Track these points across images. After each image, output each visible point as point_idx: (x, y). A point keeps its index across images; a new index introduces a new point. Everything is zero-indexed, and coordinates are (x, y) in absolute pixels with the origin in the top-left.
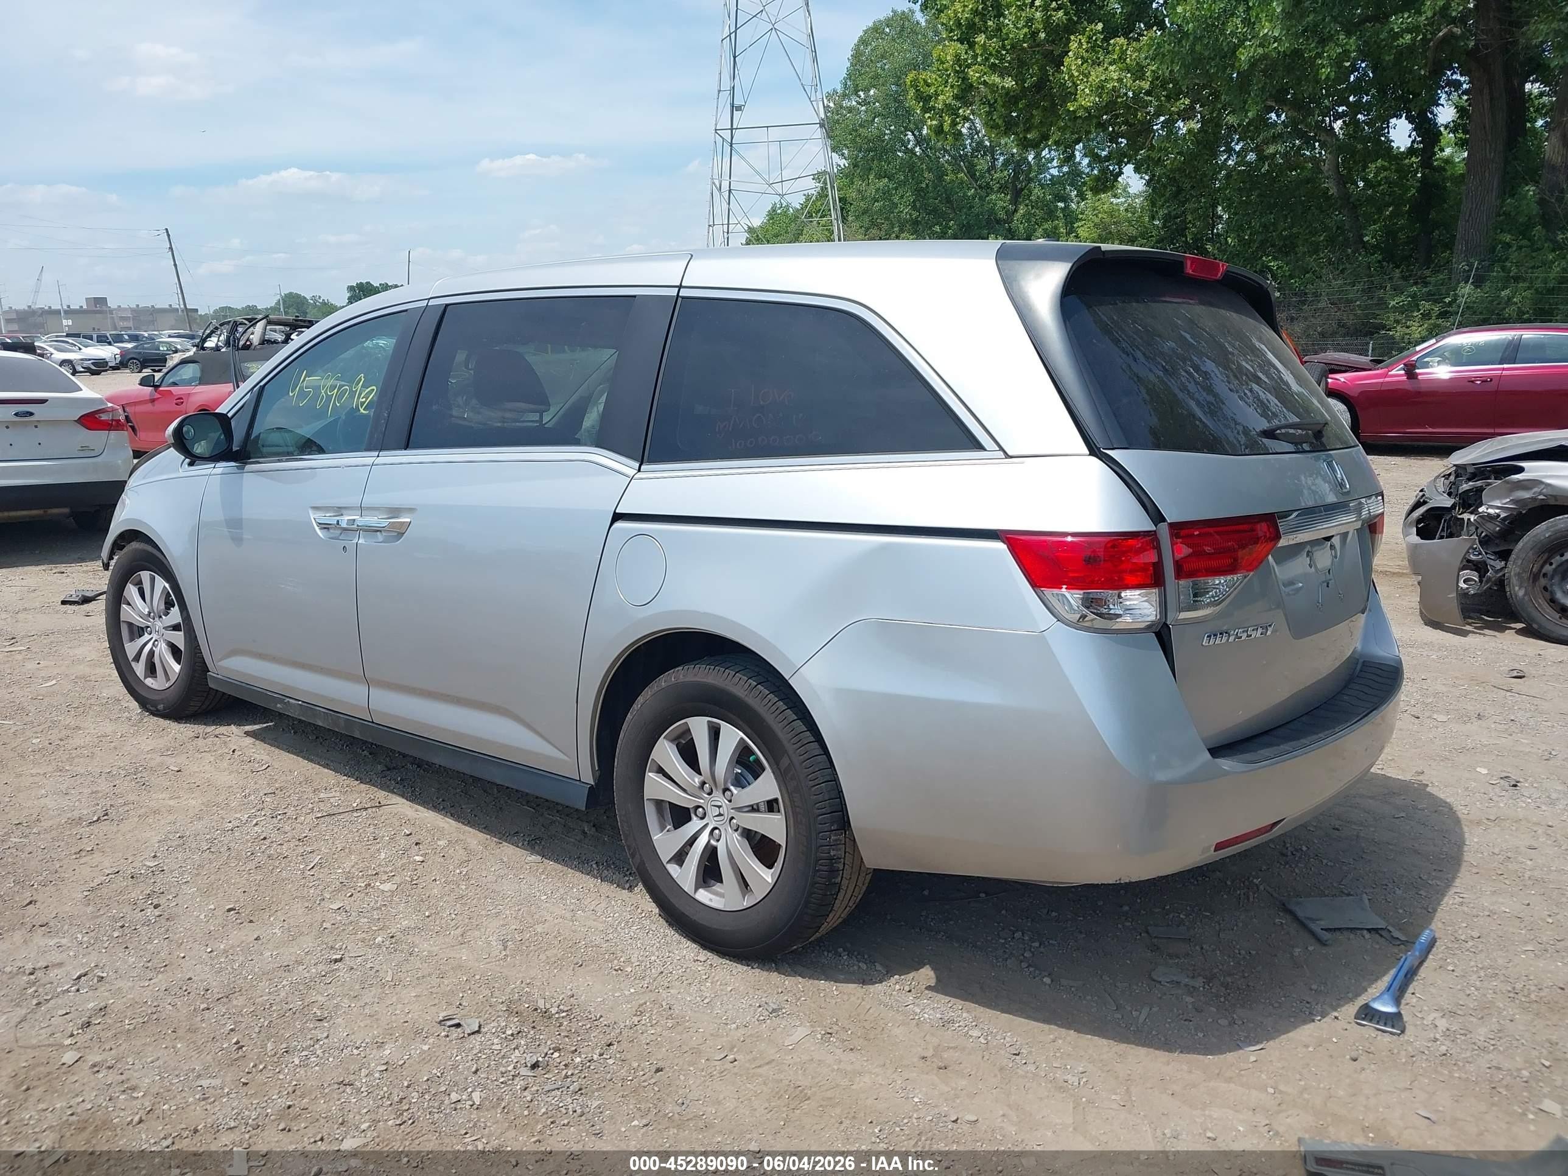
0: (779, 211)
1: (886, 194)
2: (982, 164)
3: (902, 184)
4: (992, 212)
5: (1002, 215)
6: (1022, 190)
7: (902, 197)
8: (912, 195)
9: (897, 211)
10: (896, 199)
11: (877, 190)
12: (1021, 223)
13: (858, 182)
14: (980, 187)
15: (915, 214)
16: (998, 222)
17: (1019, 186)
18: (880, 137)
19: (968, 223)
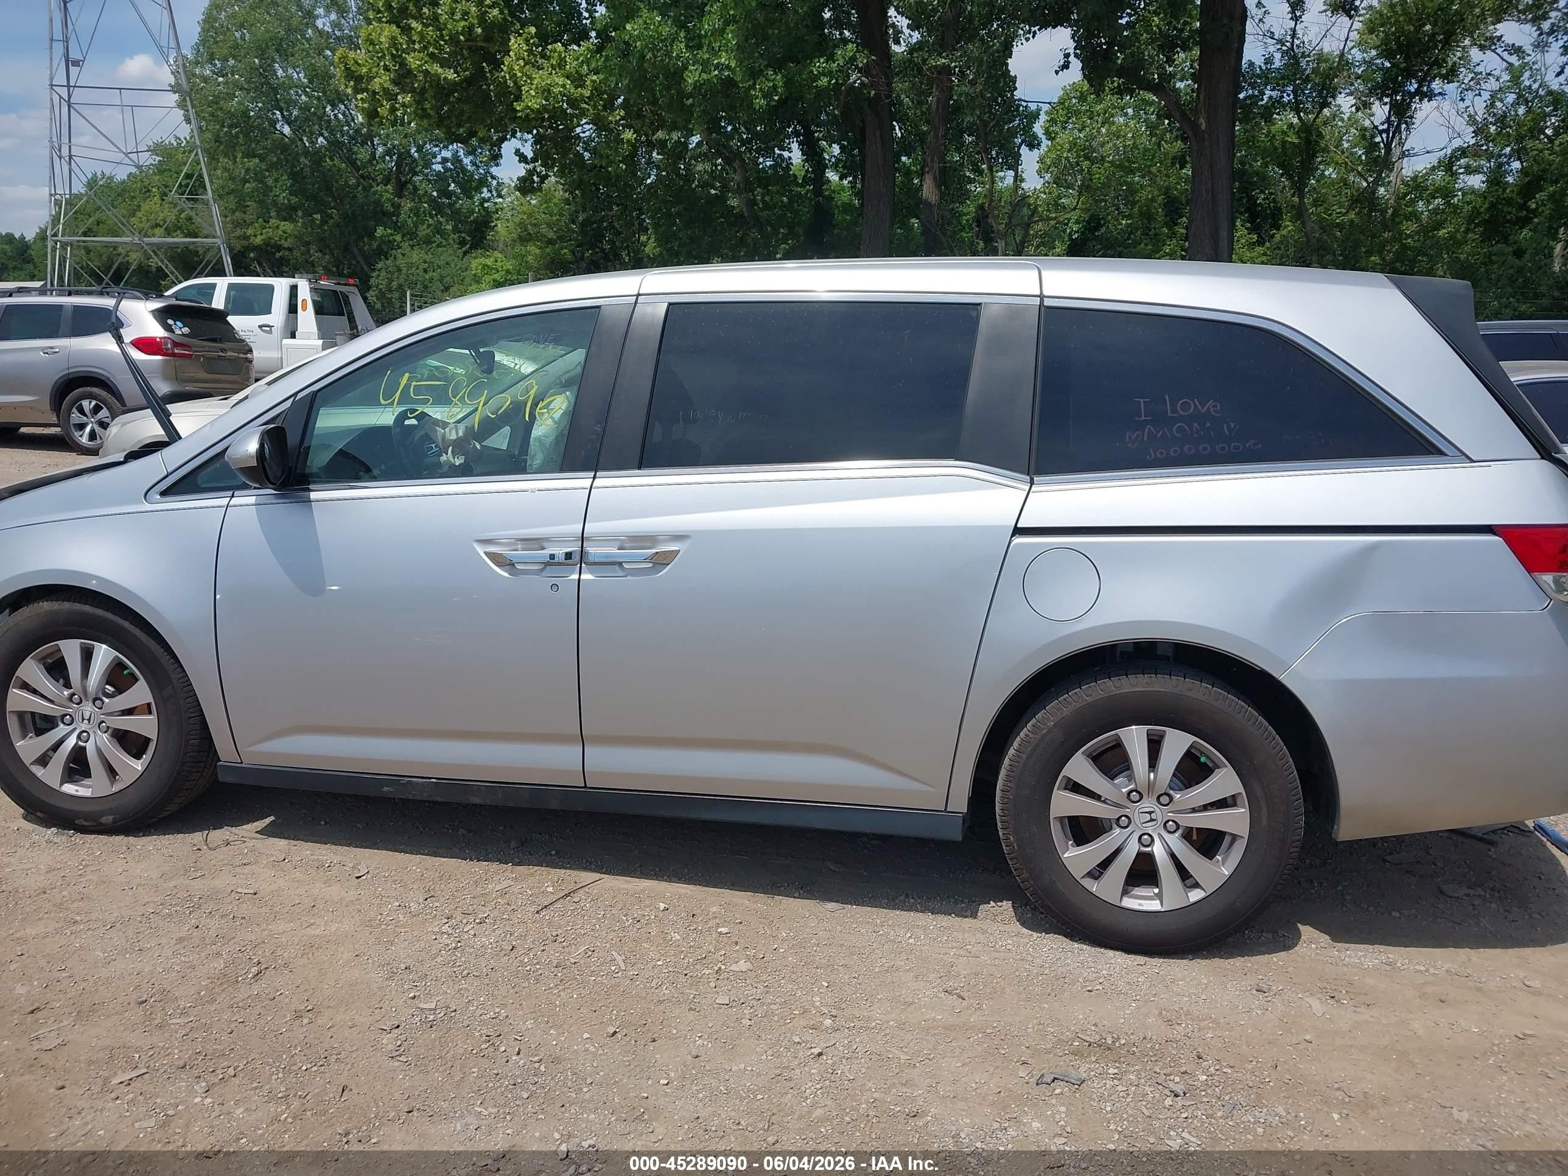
0: (101, 183)
1: (259, 178)
2: (363, 154)
3: (272, 167)
4: (378, 203)
5: (388, 207)
6: (406, 183)
7: (276, 180)
8: (289, 179)
9: (272, 194)
10: (270, 182)
11: (248, 170)
12: (409, 217)
13: (224, 160)
14: (362, 176)
15: (294, 200)
16: (384, 213)
17: (403, 179)
18: (245, 113)
19: (353, 213)
